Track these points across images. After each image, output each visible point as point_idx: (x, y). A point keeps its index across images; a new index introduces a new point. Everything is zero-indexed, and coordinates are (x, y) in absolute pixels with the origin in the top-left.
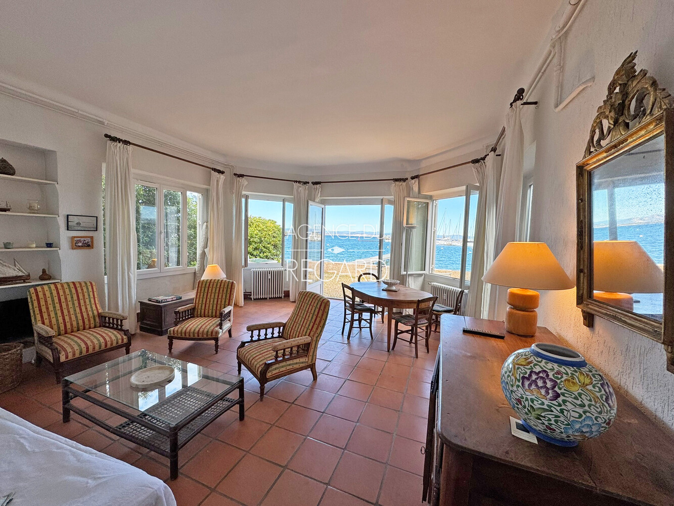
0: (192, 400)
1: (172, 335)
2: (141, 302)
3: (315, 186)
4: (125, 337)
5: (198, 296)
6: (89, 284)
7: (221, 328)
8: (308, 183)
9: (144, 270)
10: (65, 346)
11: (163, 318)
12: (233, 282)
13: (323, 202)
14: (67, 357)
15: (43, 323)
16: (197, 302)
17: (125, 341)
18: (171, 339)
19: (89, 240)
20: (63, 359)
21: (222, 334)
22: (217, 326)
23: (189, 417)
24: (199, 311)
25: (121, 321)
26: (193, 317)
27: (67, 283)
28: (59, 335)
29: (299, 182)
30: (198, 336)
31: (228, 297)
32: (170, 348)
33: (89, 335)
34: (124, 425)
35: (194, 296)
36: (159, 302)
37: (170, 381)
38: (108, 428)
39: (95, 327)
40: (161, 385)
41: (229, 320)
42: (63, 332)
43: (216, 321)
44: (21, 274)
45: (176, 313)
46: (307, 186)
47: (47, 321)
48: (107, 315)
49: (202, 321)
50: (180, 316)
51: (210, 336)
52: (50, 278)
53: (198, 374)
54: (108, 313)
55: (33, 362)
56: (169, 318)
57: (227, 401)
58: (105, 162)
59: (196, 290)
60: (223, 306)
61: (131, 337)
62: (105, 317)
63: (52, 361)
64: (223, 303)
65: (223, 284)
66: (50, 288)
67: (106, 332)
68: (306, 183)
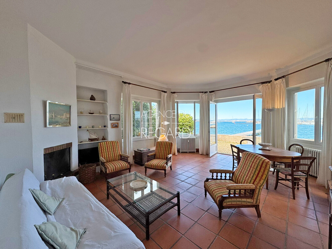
0: (155, 199)
1: (146, 166)
2: (135, 151)
3: (211, 93)
4: (129, 165)
5: (157, 149)
6: (117, 142)
7: (167, 165)
8: (207, 92)
9: (136, 137)
10: (109, 166)
11: (143, 158)
12: (172, 143)
13: (216, 102)
14: (109, 172)
15: (102, 157)
16: (156, 152)
17: (129, 167)
18: (146, 168)
19: (117, 124)
20: (108, 172)
21: (168, 168)
22: (165, 163)
23: (154, 208)
24: (157, 156)
25: (127, 158)
26: (155, 159)
27: (110, 141)
28: (107, 162)
29: (202, 92)
30: (157, 168)
31: (170, 150)
32: (146, 172)
33: (116, 163)
34: (127, 205)
35: (155, 149)
36: (141, 151)
37: (146, 188)
38: (122, 206)
39: (119, 160)
40: (142, 189)
41: (171, 161)
42: (108, 161)
43: (165, 161)
44: (96, 138)
45: (148, 156)
46: (207, 94)
47: (103, 156)
48: (123, 155)
49: (158, 161)
50: (149, 157)
51: (162, 168)
52: (105, 139)
53: (157, 186)
54: (123, 154)
55: (99, 172)
56: (145, 158)
57: (171, 203)
58: (122, 92)
59: (156, 146)
60: (167, 154)
61: (131, 165)
62: (122, 156)
63: (104, 172)
64: (168, 153)
65: (167, 144)
66: (104, 143)
67: (122, 162)
68: (206, 92)
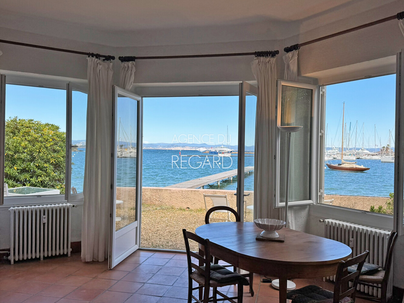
3: (126, 64)
8: (113, 58)
29: (98, 56)
46: (111, 64)
68: (109, 58)
